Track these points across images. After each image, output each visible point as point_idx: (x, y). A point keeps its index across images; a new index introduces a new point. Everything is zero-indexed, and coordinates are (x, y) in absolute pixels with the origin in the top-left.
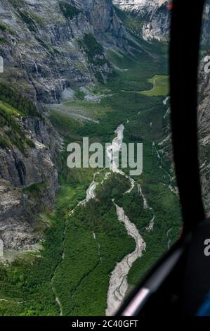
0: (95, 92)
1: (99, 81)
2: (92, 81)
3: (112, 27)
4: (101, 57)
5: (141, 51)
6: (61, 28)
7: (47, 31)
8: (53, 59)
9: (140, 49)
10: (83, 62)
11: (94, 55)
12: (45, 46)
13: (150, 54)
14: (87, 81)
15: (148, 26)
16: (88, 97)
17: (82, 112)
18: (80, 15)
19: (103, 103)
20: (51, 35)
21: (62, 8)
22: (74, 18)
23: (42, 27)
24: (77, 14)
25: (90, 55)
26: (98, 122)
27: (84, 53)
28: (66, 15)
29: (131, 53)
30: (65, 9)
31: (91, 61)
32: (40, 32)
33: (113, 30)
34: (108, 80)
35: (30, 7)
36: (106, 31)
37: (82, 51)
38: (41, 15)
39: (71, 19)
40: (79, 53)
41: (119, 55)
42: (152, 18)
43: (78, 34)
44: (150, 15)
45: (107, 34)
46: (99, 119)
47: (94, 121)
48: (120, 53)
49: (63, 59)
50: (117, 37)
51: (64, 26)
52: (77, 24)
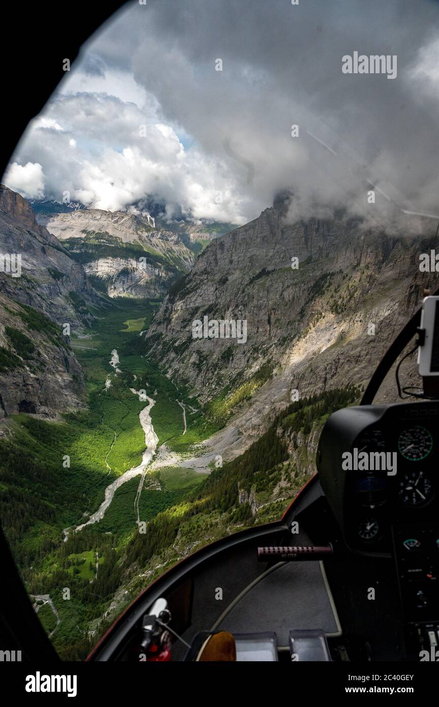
0: (85, 334)
1: (86, 326)
2: (81, 326)
3: (86, 288)
4: (85, 308)
5: (111, 305)
6: (52, 287)
7: (43, 289)
8: (50, 308)
9: (110, 303)
10: (72, 312)
11: (80, 307)
12: (44, 299)
13: (119, 307)
14: (77, 326)
15: (112, 287)
16: (81, 337)
17: (81, 344)
18: (64, 277)
19: (94, 339)
20: (46, 292)
21: (50, 273)
22: (61, 280)
23: (39, 286)
24: (62, 276)
25: (76, 307)
26: (96, 349)
27: (71, 305)
28: (54, 277)
29: (104, 307)
30: (52, 273)
31: (77, 311)
32: (38, 289)
33: (87, 290)
34: (92, 325)
35: (28, 272)
36: (82, 291)
37: (69, 304)
38: (37, 277)
39: (59, 280)
40: (68, 306)
41: (95, 308)
42: (115, 281)
43: (65, 291)
44: (112, 279)
45: (83, 293)
46: (96, 348)
47: (92, 349)
48: (95, 306)
49: (57, 309)
50: (91, 296)
51: (54, 285)
52: (63, 284)
